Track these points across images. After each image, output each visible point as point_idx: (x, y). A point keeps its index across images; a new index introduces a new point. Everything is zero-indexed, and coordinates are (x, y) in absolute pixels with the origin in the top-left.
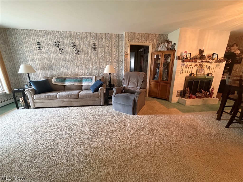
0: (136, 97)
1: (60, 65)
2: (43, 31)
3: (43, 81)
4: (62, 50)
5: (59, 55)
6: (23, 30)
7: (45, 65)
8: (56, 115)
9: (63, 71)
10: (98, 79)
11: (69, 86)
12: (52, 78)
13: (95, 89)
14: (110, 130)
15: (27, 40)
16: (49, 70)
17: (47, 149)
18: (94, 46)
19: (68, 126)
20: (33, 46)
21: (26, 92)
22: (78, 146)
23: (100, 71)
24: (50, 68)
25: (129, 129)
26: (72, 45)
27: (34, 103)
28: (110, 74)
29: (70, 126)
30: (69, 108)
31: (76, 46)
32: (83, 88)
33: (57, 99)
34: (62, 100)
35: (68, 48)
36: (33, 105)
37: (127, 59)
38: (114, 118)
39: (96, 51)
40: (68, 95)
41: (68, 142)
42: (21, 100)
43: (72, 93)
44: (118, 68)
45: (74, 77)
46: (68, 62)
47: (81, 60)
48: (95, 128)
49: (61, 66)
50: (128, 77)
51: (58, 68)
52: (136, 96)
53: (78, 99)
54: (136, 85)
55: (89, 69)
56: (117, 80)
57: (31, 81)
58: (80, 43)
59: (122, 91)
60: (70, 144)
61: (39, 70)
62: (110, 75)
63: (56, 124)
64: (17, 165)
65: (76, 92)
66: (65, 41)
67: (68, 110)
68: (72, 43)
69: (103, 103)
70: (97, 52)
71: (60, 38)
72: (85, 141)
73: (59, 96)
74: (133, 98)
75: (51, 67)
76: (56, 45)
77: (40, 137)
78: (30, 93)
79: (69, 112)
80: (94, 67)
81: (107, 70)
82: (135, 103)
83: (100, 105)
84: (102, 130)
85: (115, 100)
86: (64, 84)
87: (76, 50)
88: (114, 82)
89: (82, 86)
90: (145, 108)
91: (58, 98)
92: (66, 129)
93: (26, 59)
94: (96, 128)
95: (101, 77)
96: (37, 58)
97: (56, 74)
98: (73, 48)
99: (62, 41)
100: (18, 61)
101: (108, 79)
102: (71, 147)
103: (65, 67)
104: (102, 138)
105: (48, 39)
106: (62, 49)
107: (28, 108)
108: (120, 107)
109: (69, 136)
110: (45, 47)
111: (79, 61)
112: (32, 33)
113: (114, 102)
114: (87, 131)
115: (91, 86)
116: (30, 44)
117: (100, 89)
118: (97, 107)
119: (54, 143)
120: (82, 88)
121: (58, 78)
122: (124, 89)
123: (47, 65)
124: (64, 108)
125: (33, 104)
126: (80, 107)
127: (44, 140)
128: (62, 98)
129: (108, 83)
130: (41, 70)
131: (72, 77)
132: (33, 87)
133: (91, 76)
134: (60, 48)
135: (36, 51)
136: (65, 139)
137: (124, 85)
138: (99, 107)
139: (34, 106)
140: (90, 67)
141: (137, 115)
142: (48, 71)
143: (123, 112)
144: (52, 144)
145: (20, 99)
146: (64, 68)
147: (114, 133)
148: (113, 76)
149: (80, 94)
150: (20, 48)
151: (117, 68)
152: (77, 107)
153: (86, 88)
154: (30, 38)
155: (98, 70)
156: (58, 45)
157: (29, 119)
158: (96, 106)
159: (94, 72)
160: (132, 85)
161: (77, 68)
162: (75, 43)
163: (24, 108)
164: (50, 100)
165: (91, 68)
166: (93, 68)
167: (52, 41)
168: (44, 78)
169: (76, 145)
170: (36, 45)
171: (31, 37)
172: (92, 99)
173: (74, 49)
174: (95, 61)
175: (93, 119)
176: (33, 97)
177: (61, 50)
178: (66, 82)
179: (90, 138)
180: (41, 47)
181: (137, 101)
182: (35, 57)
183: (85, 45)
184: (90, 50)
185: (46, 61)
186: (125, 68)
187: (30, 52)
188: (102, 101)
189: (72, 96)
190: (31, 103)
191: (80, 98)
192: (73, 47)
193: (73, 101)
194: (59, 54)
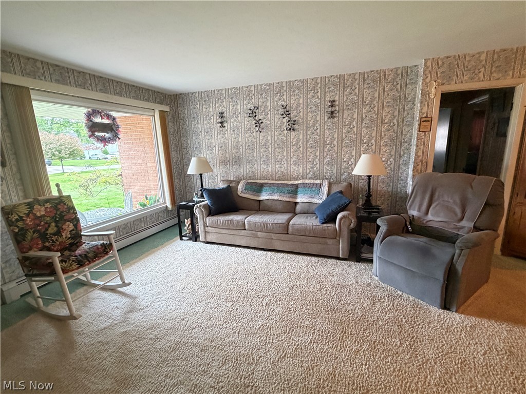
0: (459, 257)
1: (255, 155)
2: (231, 89)
3: (223, 188)
4: (262, 123)
5: (254, 134)
6: (200, 93)
7: (227, 156)
8: (242, 266)
9: (259, 168)
10: (336, 189)
11: (269, 203)
12: (238, 183)
13: (328, 216)
14: (369, 338)
15: (204, 110)
16: (233, 165)
17: (227, 340)
18: (332, 107)
19: (264, 296)
20: (212, 121)
21: (196, 209)
22: (288, 358)
23: (343, 167)
24: (235, 162)
25: (431, 353)
26: (281, 111)
27: (206, 232)
28: (369, 177)
29: (270, 298)
30: (265, 252)
31: (289, 112)
32: (298, 208)
33: (245, 229)
34: (254, 232)
35: (273, 119)
36: (203, 237)
37: (425, 135)
38: (378, 305)
39: (336, 119)
40: (266, 224)
41: (265, 337)
42: (187, 223)
43: (275, 221)
44: (394, 159)
45: (280, 182)
46: (270, 149)
47: (297, 144)
48: (327, 320)
49: (256, 158)
50: (430, 189)
51: (250, 162)
52: (457, 251)
53: (287, 235)
54: (456, 215)
55: (315, 163)
56: (389, 192)
57: (205, 189)
58: (299, 105)
59: (404, 228)
60: (269, 345)
61: (218, 165)
62: (369, 179)
63: (241, 288)
64: (181, 356)
65: (281, 219)
66: (268, 104)
67: (263, 257)
68: (283, 106)
69: (345, 253)
70: (338, 120)
71: (259, 99)
72: (301, 348)
73: (249, 223)
74: (446, 258)
75: (237, 161)
76: (251, 115)
77: (215, 308)
78: (201, 213)
79: (265, 262)
80: (327, 159)
81: (361, 168)
82: (451, 273)
83: (338, 258)
84: (345, 333)
85: (382, 252)
86: (259, 196)
87: (289, 121)
88: (378, 199)
89: (296, 203)
90: (487, 291)
91: (246, 227)
92: (261, 305)
93: (200, 146)
94: (329, 321)
95: (344, 184)
96: (217, 143)
97: (245, 175)
98: (284, 118)
99: (262, 105)
100: (188, 150)
101: (362, 189)
102: (273, 355)
103: (263, 159)
104: (345, 356)
105: (238, 103)
106: (260, 122)
107: (196, 241)
108: (398, 276)
109: (268, 325)
110: (232, 120)
111: (294, 145)
112: (213, 96)
113: (380, 258)
114: (307, 322)
115: (317, 206)
116: (208, 118)
117: (339, 216)
118: (330, 261)
119: (240, 331)
120: (295, 210)
121: (248, 184)
122: (411, 223)
123: (230, 155)
124: (257, 251)
125: (203, 234)
126: (290, 256)
127: (222, 319)
128: (255, 228)
129: (361, 202)
130: (221, 167)
131: (277, 182)
132: (207, 201)
133: (318, 182)
134: (258, 120)
135: (216, 130)
136: (259, 328)
137: (414, 210)
138: (334, 261)
139: (206, 238)
140: (318, 158)
141: (456, 312)
142: (231, 168)
143: (408, 293)
144: (235, 332)
145: (186, 220)
146: (262, 162)
147: (381, 351)
148: (378, 183)
149: (291, 223)
150: (193, 126)
151: (392, 160)
152: (282, 254)
153: (306, 211)
154: (209, 107)
155: (335, 166)
156: (254, 114)
157: (197, 264)
158: (326, 260)
159: (325, 171)
160: (442, 214)
161: (287, 162)
162: (289, 105)
163: (190, 239)
164: (233, 231)
165: (319, 160)
166: (325, 161)
167: (245, 106)
168: (225, 182)
169: (283, 352)
170: (218, 117)
171: (211, 105)
172: (318, 239)
173: (285, 120)
174: (331, 143)
175: (319, 292)
176: (206, 220)
177: (259, 124)
178: (264, 193)
179: (315, 346)
180: (225, 121)
181: (459, 267)
182: (213, 141)
183: (311, 108)
184: (321, 116)
185: (230, 148)
186: (418, 161)
187: (207, 132)
188: (343, 247)
189: (275, 226)
190: (201, 231)
191: (291, 234)
192: (282, 115)
193: (275, 239)
194: (254, 132)
